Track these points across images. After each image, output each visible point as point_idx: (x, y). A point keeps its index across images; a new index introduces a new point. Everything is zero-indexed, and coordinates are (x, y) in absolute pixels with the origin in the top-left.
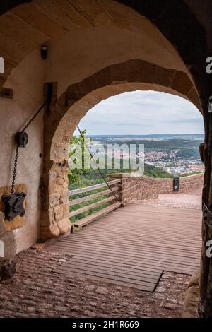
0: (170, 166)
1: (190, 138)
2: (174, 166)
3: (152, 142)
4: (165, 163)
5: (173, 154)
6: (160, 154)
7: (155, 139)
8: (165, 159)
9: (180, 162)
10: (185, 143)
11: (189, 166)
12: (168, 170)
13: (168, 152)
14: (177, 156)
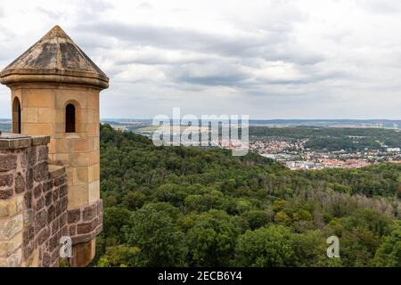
0: (295, 160)
1: (324, 125)
2: (301, 159)
3: (275, 129)
4: (289, 156)
5: (300, 145)
6: (284, 144)
7: (279, 126)
8: (290, 150)
9: (309, 155)
10: (316, 131)
11: (321, 160)
12: (293, 164)
13: (293, 142)
14: (305, 148)
